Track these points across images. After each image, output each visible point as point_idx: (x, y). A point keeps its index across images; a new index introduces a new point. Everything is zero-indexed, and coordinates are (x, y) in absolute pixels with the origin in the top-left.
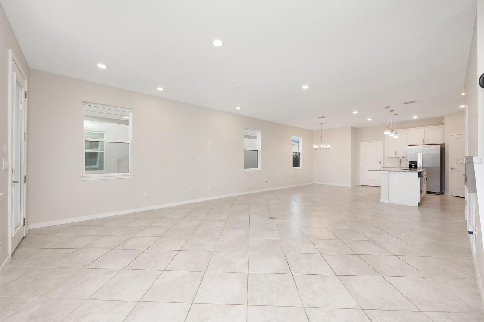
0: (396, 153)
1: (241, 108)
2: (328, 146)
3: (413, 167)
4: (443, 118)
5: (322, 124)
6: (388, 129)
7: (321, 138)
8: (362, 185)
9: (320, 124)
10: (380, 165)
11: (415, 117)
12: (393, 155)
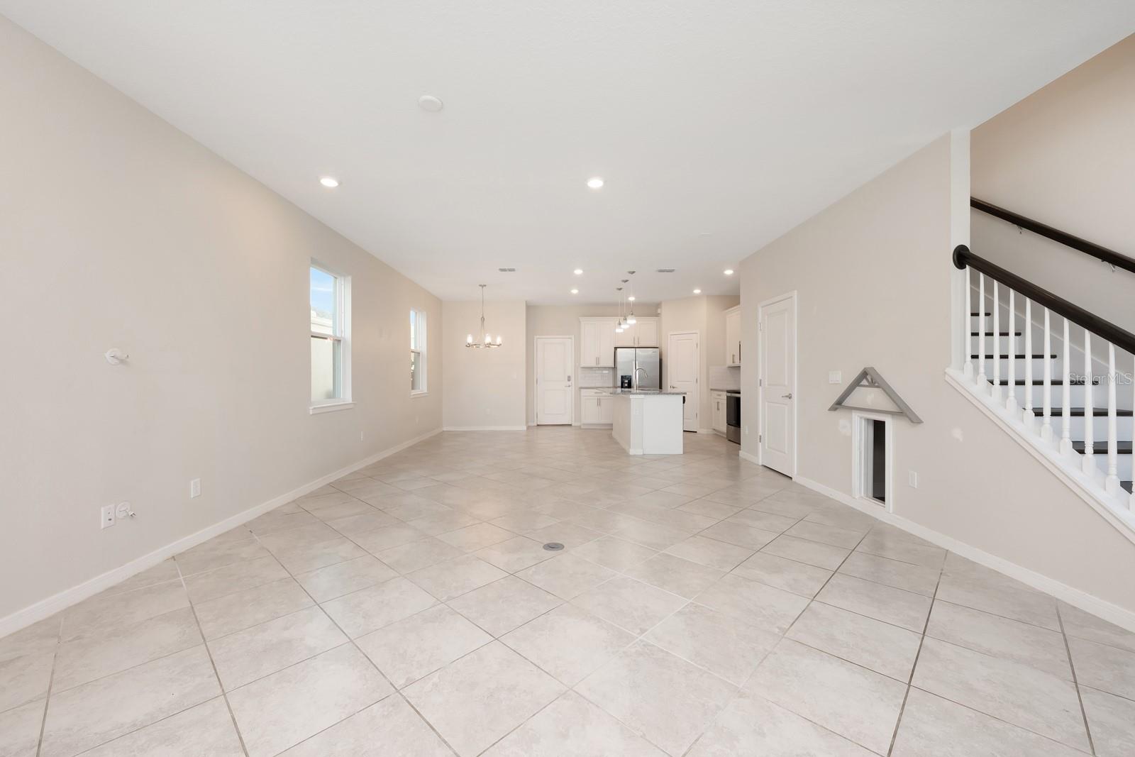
0: (598, 360)
1: (340, 183)
2: (499, 341)
3: (626, 385)
4: (658, 305)
5: (485, 286)
6: (632, 314)
7: (483, 319)
8: (538, 425)
9: (480, 285)
10: (569, 383)
11: (632, 299)
12: (593, 364)
